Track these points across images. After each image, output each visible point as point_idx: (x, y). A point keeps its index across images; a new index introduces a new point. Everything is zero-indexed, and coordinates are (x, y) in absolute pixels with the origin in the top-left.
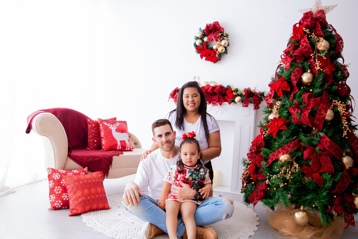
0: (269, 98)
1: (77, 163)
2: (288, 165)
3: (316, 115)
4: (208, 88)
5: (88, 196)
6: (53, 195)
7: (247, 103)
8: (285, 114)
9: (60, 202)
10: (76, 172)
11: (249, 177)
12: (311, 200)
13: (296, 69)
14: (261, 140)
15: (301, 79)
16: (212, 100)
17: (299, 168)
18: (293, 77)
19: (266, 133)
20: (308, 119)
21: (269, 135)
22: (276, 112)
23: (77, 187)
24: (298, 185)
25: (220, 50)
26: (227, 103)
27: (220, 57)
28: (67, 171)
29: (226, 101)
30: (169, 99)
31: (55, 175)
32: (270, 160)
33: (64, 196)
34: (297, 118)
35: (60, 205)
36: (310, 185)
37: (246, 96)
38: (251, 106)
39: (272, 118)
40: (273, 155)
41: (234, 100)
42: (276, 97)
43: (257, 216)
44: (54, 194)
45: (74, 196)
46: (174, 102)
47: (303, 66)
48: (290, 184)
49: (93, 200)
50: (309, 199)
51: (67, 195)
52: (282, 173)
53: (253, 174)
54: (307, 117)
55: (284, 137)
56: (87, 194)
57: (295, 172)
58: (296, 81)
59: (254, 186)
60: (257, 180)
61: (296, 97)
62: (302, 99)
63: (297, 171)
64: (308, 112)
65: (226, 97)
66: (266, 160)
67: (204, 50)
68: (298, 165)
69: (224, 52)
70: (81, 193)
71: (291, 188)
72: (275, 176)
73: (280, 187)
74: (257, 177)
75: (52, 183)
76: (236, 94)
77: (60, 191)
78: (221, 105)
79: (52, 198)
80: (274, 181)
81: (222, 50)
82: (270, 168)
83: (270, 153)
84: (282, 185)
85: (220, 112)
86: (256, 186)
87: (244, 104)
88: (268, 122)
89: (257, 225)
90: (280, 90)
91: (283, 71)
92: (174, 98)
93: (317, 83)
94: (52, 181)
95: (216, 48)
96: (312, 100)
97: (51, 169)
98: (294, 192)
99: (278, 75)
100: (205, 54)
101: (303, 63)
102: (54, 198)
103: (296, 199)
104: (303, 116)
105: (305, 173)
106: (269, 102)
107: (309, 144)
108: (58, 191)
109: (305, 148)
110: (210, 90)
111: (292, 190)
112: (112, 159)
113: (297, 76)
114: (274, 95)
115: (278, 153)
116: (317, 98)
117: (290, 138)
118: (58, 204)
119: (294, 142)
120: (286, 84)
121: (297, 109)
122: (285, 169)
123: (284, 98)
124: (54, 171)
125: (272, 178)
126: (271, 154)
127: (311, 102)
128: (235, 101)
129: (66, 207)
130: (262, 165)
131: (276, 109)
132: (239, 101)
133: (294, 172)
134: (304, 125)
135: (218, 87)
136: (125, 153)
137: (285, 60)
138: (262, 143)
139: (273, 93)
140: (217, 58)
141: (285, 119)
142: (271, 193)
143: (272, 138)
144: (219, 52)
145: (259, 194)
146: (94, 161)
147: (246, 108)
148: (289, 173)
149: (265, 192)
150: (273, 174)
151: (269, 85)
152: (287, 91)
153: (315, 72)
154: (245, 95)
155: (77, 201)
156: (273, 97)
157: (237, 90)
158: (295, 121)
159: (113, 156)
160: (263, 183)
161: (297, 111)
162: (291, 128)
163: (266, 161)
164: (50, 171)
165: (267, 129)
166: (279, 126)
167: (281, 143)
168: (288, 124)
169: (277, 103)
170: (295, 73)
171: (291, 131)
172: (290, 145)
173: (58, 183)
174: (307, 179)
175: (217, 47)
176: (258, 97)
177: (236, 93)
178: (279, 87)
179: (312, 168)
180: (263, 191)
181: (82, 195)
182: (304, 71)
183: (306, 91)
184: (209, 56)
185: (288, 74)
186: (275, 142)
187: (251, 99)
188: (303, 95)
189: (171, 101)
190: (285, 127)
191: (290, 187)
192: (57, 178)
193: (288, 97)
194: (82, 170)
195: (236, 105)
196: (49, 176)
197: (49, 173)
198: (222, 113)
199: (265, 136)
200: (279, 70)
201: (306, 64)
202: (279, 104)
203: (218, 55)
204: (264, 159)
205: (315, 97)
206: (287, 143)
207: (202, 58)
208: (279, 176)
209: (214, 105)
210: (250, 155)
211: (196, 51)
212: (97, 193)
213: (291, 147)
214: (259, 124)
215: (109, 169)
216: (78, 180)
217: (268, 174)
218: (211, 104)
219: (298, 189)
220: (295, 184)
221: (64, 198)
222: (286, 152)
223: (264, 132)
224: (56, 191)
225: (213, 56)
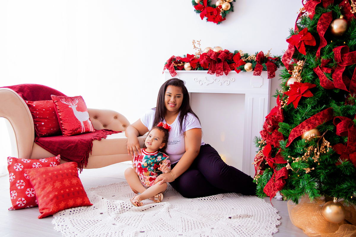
0: (288, 58)
1: (46, 150)
2: (316, 144)
3: (353, 74)
4: (211, 54)
5: (61, 190)
6: (14, 191)
7: (259, 71)
8: (309, 76)
9: (23, 199)
10: (44, 161)
11: (264, 161)
12: (348, 190)
13: (323, 16)
14: (278, 113)
15: (330, 28)
16: (215, 69)
17: (331, 146)
18: (320, 26)
19: (284, 102)
20: (342, 81)
21: (289, 105)
22: (298, 74)
23: (45, 180)
24: (330, 170)
25: (224, 6)
26: (234, 71)
27: (225, 16)
28: (32, 161)
29: (234, 70)
30: (164, 70)
31: (17, 165)
32: (291, 138)
33: (28, 191)
34: (326, 81)
35: (24, 203)
36: (347, 169)
37: (258, 61)
38: (265, 74)
39: (293, 83)
40: (295, 131)
41: (244, 67)
42: (297, 56)
43: (277, 213)
44: (16, 190)
45: (43, 192)
46: (169, 73)
47: (333, 11)
48: (320, 169)
49: (68, 194)
50: (346, 188)
51: (33, 191)
52: (308, 154)
53: (269, 157)
54: (340, 78)
55: (309, 107)
56: (59, 188)
57: (325, 152)
58: (323, 31)
59: (271, 173)
60: (274, 165)
61: (325, 53)
62: (333, 54)
63: (327, 151)
64: (341, 72)
65: (233, 64)
66: (285, 138)
67: (205, 9)
68: (329, 143)
69: (230, 9)
70: (52, 187)
71: (320, 173)
72: (298, 158)
73: (305, 173)
74: (275, 161)
75: (13, 176)
76: (246, 60)
77: (23, 185)
78: (227, 74)
79: (13, 195)
80: (296, 166)
81: (227, 7)
82: (291, 148)
83: (291, 128)
84: (308, 170)
85: (226, 83)
86: (273, 173)
87: (255, 72)
88: (288, 88)
89: (277, 225)
90: (303, 45)
91: (305, 21)
92: (170, 68)
93: (354, 32)
94: (13, 174)
95: (219, 5)
96: (347, 54)
97: (12, 158)
98: (324, 179)
99: (299, 27)
100: (206, 13)
101: (333, 8)
102: (16, 194)
103: (328, 189)
104: (334, 78)
105: (339, 153)
106: (288, 63)
107: (343, 114)
108: (21, 186)
109: (338, 120)
110: (213, 56)
111: (321, 177)
112: (92, 144)
113: (325, 24)
114: (294, 53)
115: (301, 128)
116: (353, 51)
117: (318, 108)
118: (21, 202)
119: (323, 113)
120: (310, 36)
121: (325, 69)
122: (312, 149)
123: (308, 56)
124: (15, 160)
125: (294, 162)
126: (292, 130)
127: (346, 58)
128: (244, 69)
129: (31, 206)
130: (280, 145)
131: (297, 71)
132: (250, 68)
133: (323, 152)
134: (336, 89)
135: (223, 53)
136: (109, 137)
137: (308, 5)
138: (279, 116)
139: (293, 50)
140: (221, 17)
141: (310, 83)
142: (293, 181)
143: (293, 109)
144: (223, 10)
145: (276, 182)
146: (69, 147)
147: (258, 76)
148: (317, 154)
149: (285, 180)
150: (296, 156)
151: (287, 41)
152: (312, 46)
153: (351, 18)
154: (256, 61)
155: (47, 198)
156: (293, 56)
157: (246, 56)
158: (324, 84)
159: (92, 140)
160: (283, 168)
161: (326, 71)
162: (318, 94)
163: (285, 140)
164: (10, 161)
165: (286, 98)
166: (302, 93)
167: (305, 114)
168: (314, 90)
169: (298, 63)
170: (322, 21)
171: (318, 98)
172: (318, 117)
173: (20, 175)
174: (343, 162)
175: (220, 3)
176: (273, 62)
177: (245, 58)
178: (301, 42)
179: (348, 147)
180: (282, 179)
181: (52, 190)
182: (335, 17)
183: (338, 44)
184: (211, 15)
185: (313, 23)
186: (296, 114)
187: (264, 64)
188: (334, 50)
189: (166, 72)
190: (310, 94)
191: (318, 172)
192: (19, 169)
193: (313, 54)
194: (53, 158)
195: (245, 74)
196: (9, 167)
197: (9, 163)
198: (228, 84)
199: (283, 107)
200: (299, 20)
201: (338, 8)
202: (301, 64)
203: (223, 14)
204: (282, 137)
205: (351, 51)
206: (314, 114)
207: (202, 19)
208: (304, 159)
209: (219, 75)
210: (265, 133)
211: (195, 10)
212: (72, 185)
213: (319, 119)
214: (275, 93)
215: (88, 157)
216: (46, 173)
217: (289, 157)
218: (215, 74)
219: (329, 176)
220: (326, 168)
221: (28, 194)
222: (312, 126)
223: (282, 102)
224: (18, 186)
225: (217, 16)
